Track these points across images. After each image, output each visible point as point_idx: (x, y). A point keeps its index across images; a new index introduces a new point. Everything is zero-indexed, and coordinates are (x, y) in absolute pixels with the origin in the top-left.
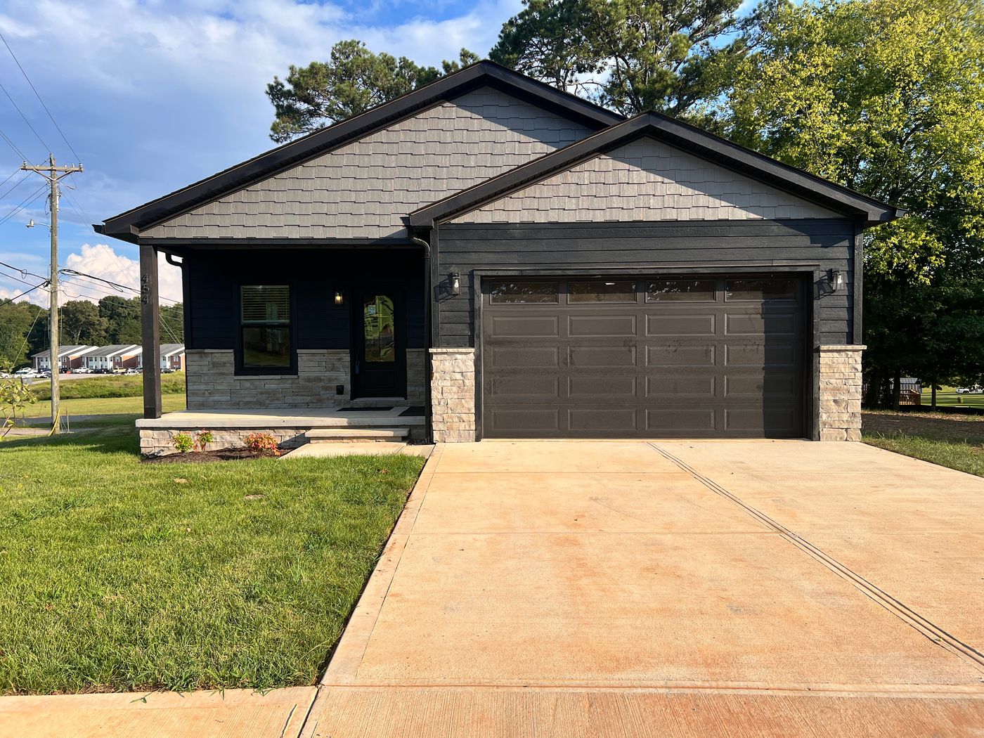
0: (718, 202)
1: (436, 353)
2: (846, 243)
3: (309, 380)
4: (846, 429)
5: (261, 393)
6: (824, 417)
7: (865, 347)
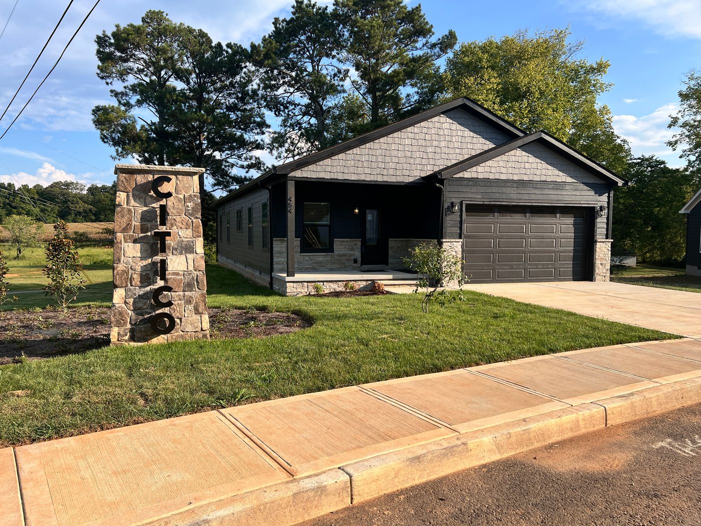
0: (561, 174)
1: (445, 242)
2: (607, 194)
3: (340, 256)
4: (605, 276)
5: (314, 263)
6: (597, 271)
7: (612, 240)
